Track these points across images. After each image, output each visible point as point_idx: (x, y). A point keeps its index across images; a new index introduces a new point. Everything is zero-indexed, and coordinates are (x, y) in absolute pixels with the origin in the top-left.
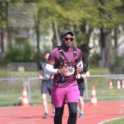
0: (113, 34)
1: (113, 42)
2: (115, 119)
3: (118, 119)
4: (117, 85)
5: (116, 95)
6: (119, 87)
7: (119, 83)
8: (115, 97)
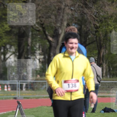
0: (2, 51)
1: (2, 57)
2: (2, 113)
3: (5, 113)
4: (4, 88)
5: (3, 96)
6: (6, 90)
7: (6, 87)
8: (2, 97)
